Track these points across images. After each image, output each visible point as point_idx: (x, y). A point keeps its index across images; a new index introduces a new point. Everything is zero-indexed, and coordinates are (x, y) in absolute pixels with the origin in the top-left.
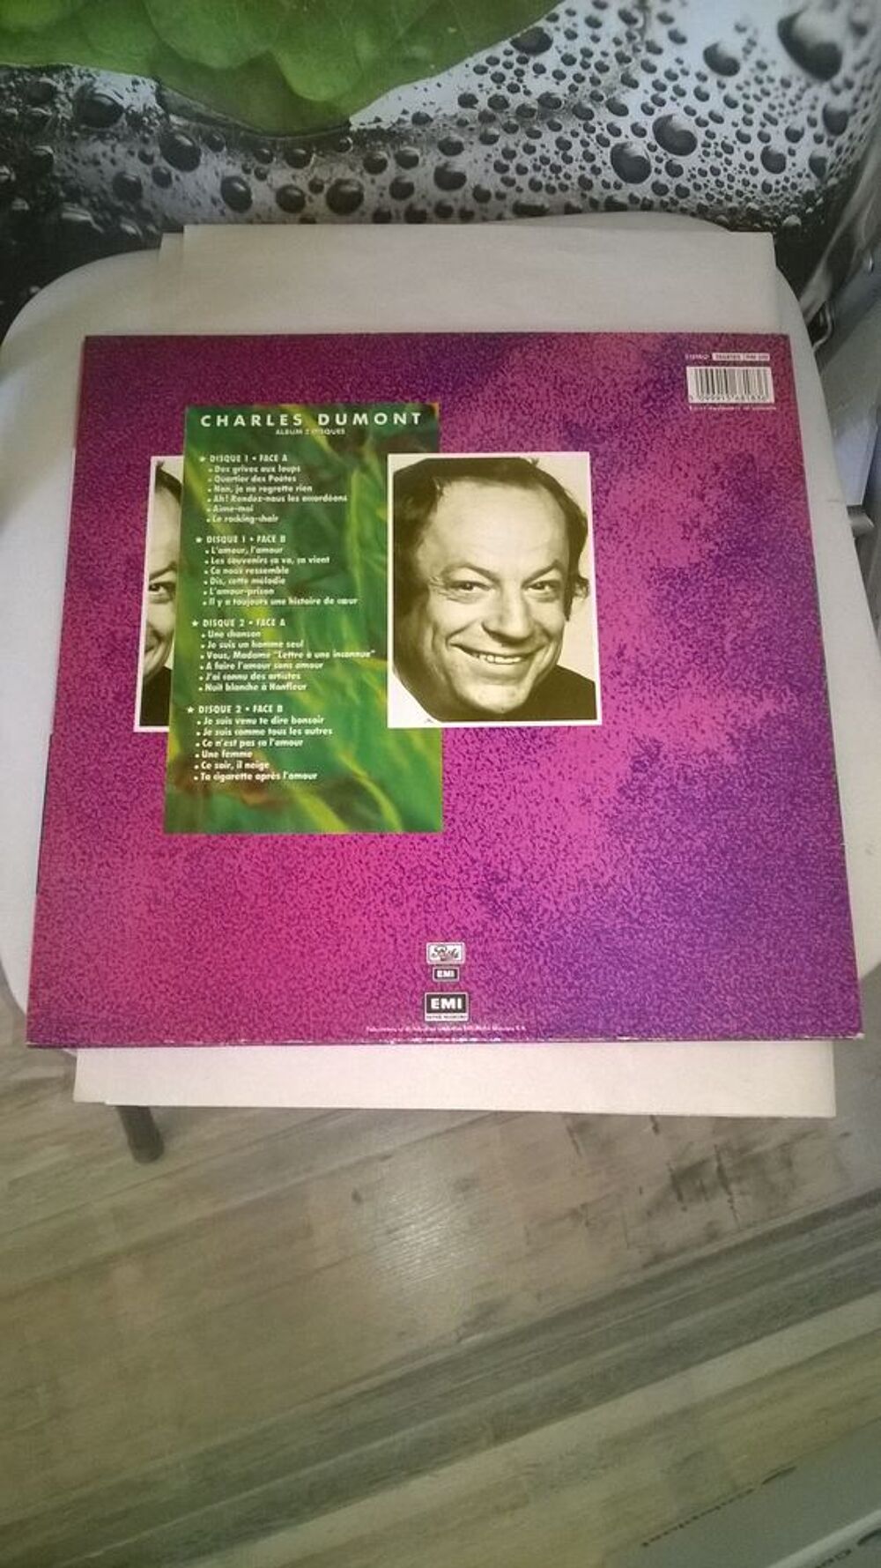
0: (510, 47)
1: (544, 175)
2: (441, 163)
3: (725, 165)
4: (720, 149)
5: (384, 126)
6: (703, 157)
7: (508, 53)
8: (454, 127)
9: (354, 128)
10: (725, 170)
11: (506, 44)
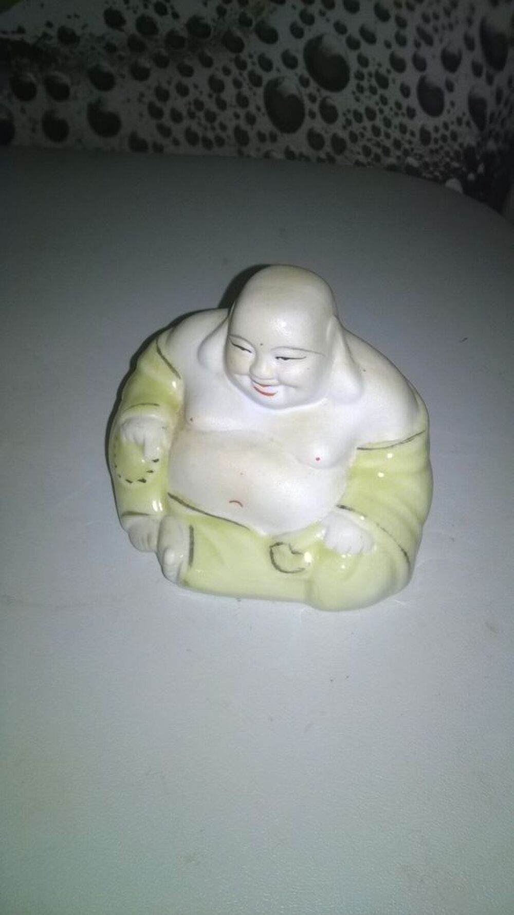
1: (200, 124)
2: (94, 98)
3: (381, 105)
4: (374, 83)
5: (29, 40)
6: (358, 94)
8: (103, 52)
10: (381, 111)
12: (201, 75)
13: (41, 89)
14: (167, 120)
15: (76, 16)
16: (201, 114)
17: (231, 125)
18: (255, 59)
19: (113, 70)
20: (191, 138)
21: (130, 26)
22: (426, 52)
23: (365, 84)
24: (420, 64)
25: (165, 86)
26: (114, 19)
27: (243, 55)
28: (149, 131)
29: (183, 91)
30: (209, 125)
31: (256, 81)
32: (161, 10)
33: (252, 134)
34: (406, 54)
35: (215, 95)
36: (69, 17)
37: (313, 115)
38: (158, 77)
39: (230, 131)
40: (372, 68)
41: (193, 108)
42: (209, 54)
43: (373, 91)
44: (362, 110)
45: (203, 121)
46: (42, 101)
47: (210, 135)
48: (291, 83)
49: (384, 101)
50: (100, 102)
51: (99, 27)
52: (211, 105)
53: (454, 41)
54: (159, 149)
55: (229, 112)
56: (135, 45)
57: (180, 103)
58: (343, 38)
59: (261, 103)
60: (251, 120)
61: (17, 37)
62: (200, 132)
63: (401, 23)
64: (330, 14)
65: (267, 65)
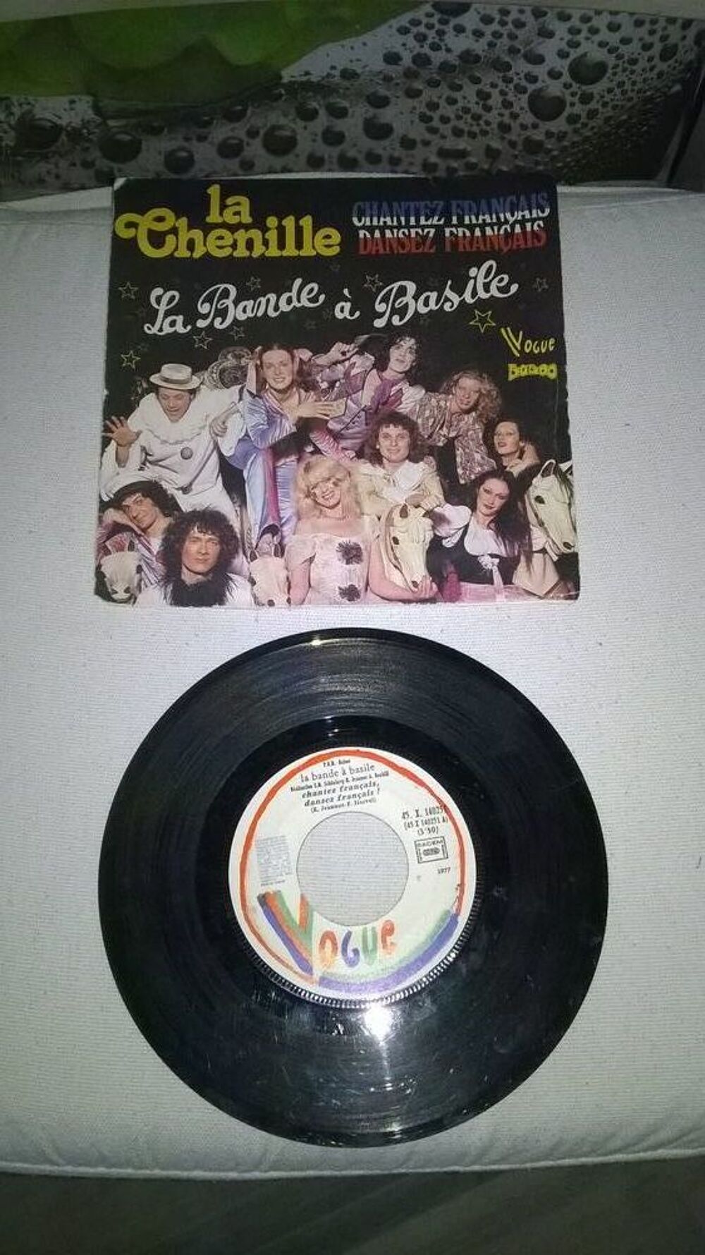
0: (430, 10)
2: (370, 114)
5: (314, 79)
8: (381, 82)
9: (285, 80)
11: (427, 7)
12: (470, 91)
13: (322, 112)
14: (436, 123)
15: (358, 60)
16: (469, 116)
17: (496, 120)
18: (522, 75)
19: (388, 93)
20: (458, 133)
21: (407, 61)
23: (620, 69)
25: (436, 100)
26: (392, 58)
27: (511, 74)
28: (418, 132)
29: (452, 101)
30: (474, 123)
31: (524, 90)
32: (436, 47)
33: (515, 125)
35: (481, 103)
36: (351, 61)
37: (572, 105)
38: (429, 94)
39: (495, 126)
40: (626, 58)
41: (461, 113)
42: (478, 75)
45: (469, 120)
46: (323, 120)
47: (475, 129)
48: (555, 89)
49: (633, 72)
50: (375, 117)
51: (378, 65)
52: (478, 109)
54: (426, 143)
55: (495, 112)
56: (409, 74)
57: (450, 111)
58: (604, 50)
59: (526, 106)
60: (514, 116)
61: (304, 79)
62: (466, 129)
64: (595, 38)
65: (532, 79)
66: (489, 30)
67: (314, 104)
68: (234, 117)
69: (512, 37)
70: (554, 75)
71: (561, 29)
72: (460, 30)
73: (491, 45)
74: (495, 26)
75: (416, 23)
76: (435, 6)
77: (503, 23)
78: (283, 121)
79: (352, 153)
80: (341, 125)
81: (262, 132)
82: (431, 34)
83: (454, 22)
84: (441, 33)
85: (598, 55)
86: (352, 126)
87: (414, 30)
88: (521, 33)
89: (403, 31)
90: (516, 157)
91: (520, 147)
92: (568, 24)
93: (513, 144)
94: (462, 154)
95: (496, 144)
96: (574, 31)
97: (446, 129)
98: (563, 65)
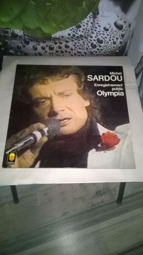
0: (75, 27)
5: (57, 37)
7: (75, 28)
9: (52, 37)
11: (75, 26)
12: (81, 41)
13: (58, 43)
14: (76, 46)
17: (86, 47)
19: (69, 41)
20: (80, 48)
21: (72, 35)
22: (114, 38)
23: (105, 43)
24: (113, 40)
26: (69, 35)
27: (88, 39)
28: (73, 48)
29: (79, 43)
31: (90, 42)
32: (76, 33)
33: (89, 48)
34: (111, 39)
37: (98, 47)
38: (75, 41)
40: (106, 41)
43: (106, 43)
44: (105, 45)
46: (58, 44)
47: (82, 48)
48: (95, 43)
49: (108, 44)
50: (66, 44)
51: (67, 36)
52: (83, 45)
53: (118, 37)
54: (75, 50)
56: (72, 38)
57: (78, 44)
58: (102, 38)
59: (90, 45)
60: (89, 47)
62: (81, 48)
63: (111, 36)
64: (101, 35)
65: (91, 41)
66: (84, 31)
67: (57, 42)
68: (44, 42)
69: (88, 33)
70: (95, 40)
71: (95, 32)
72: (80, 31)
73: (85, 34)
74: (85, 31)
75: (73, 29)
76: (76, 26)
77: (86, 30)
78: (52, 44)
79: (63, 50)
80: (61, 45)
81: (48, 46)
82: (75, 31)
83: (79, 29)
84: (77, 31)
85: (101, 39)
86: (63, 46)
87: (73, 30)
88: (89, 32)
89: (71, 30)
90: (89, 54)
91: (90, 52)
92: (96, 32)
93: (88, 52)
94: (80, 53)
95: (86, 51)
96: (97, 33)
97: (78, 48)
98: (96, 39)
